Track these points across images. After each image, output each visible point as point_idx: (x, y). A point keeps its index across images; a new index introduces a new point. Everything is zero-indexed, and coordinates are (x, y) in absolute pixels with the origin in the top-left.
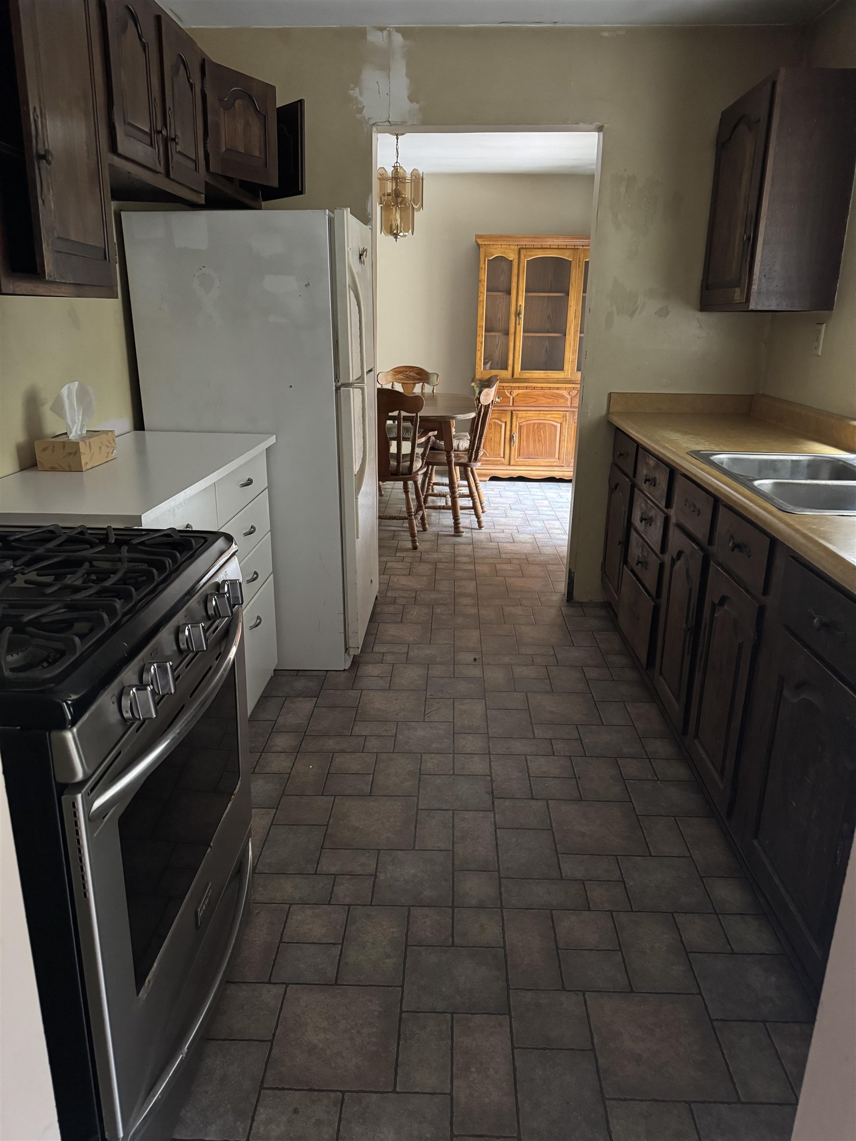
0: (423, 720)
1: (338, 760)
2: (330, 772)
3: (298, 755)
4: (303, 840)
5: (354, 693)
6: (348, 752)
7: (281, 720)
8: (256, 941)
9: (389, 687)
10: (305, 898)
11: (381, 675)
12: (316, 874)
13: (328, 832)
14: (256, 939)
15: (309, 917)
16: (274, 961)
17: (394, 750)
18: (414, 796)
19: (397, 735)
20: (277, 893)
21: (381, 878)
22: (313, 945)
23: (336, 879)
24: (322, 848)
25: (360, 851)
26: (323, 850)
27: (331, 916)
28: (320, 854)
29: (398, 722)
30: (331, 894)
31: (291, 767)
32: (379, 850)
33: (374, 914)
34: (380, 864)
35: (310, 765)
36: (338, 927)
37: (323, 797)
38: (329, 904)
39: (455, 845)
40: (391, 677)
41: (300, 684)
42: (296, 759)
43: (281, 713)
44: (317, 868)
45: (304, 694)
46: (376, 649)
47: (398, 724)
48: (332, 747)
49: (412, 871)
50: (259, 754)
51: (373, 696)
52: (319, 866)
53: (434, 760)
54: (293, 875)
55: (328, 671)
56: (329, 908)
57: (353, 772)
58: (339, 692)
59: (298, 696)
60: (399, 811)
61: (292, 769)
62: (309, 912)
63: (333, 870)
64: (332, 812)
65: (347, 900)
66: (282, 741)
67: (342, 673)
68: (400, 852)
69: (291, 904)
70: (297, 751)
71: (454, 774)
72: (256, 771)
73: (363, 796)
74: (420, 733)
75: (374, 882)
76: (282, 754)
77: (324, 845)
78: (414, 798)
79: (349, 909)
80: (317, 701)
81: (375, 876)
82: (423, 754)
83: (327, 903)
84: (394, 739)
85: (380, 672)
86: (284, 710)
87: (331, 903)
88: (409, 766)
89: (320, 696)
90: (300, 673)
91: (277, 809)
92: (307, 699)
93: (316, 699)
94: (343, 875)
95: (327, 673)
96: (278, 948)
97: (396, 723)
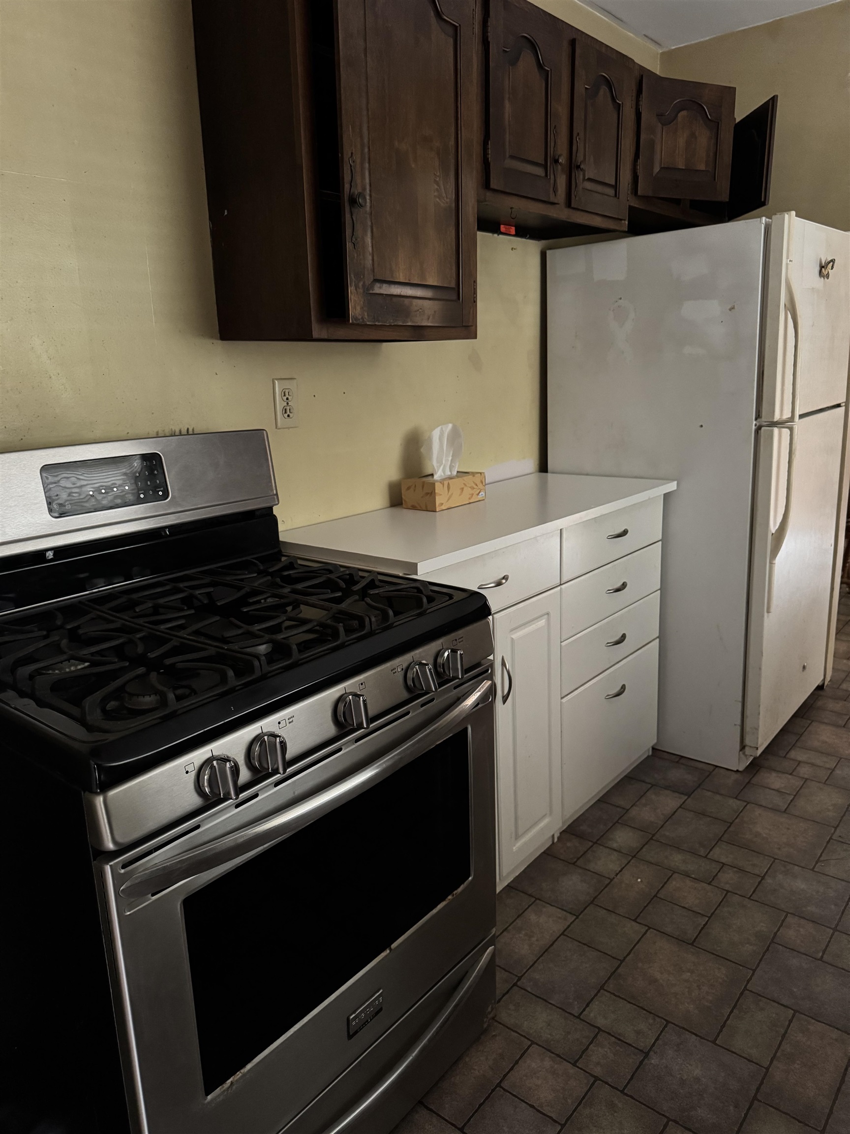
0: (812, 867)
1: (674, 884)
2: (658, 895)
3: (632, 861)
4: (586, 967)
5: (734, 804)
6: (692, 878)
7: (634, 812)
8: (475, 1070)
9: (786, 809)
10: (552, 1042)
11: (783, 791)
12: (578, 1017)
13: (619, 970)
14: (476, 1067)
15: (544, 1070)
16: (481, 1105)
17: (751, 896)
18: (750, 969)
19: (766, 877)
20: (526, 1021)
21: (653, 1061)
22: (531, 1109)
23: (599, 1037)
24: (602, 988)
25: (644, 1012)
26: (602, 991)
27: (569, 1082)
28: (596, 995)
29: (775, 859)
30: (583, 1052)
31: (618, 872)
32: (668, 1022)
33: (620, 1105)
34: (660, 1042)
35: (640, 878)
36: (569, 1101)
37: (634, 923)
38: (574, 1064)
39: (775, 1062)
40: (795, 796)
41: (676, 774)
42: (627, 864)
43: (638, 803)
44: (584, 1010)
45: (673, 788)
46: (793, 754)
47: (774, 861)
48: (677, 864)
49: (697, 1072)
50: (591, 844)
51: (759, 814)
52: (588, 1009)
53: (801, 930)
54: (554, 1007)
55: (717, 766)
56: (572, 1070)
57: (686, 906)
58: (718, 797)
59: (667, 788)
60: (720, 980)
61: (617, 874)
62: (548, 1063)
63: (601, 1022)
64: (637, 947)
65: (598, 1071)
66: (623, 838)
67: (733, 773)
68: (694, 1036)
69: (533, 1043)
70: (633, 855)
71: (821, 959)
72: (578, 863)
73: (684, 942)
74: (800, 885)
75: (641, 1063)
76: (615, 853)
77: (606, 985)
78: (749, 970)
79: (593, 1084)
80: (686, 800)
81: (647, 1055)
82: (789, 915)
83: (572, 1062)
84: (760, 879)
85: (783, 785)
86: (643, 801)
87: (577, 1064)
88: (762, 924)
89: (692, 796)
90: (682, 761)
91: (577, 917)
92: (677, 795)
93: (686, 797)
94: (609, 1034)
95: (715, 769)
96: (493, 1091)
97: (773, 860)
